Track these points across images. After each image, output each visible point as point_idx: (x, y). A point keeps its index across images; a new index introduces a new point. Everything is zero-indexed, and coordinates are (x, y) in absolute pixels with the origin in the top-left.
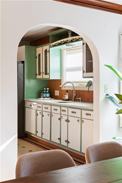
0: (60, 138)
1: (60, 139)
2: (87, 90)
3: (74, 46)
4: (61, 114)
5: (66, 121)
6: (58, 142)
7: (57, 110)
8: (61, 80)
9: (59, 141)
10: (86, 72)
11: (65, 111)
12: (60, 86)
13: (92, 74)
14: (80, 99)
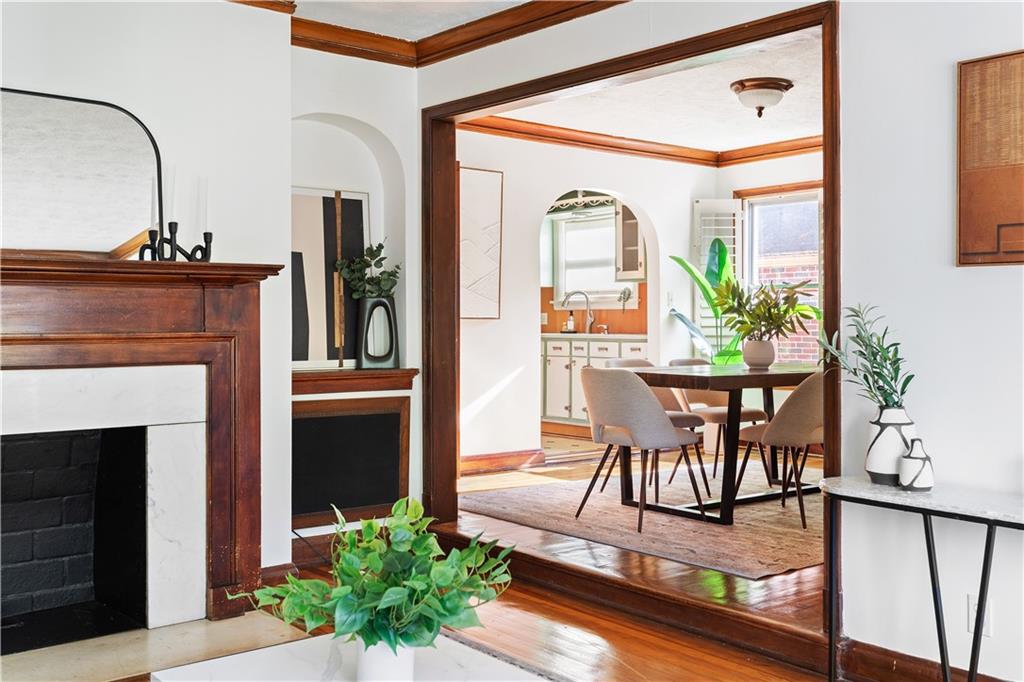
0: (570, 406)
1: (569, 408)
2: (621, 308)
3: (589, 215)
4: (571, 356)
6: (565, 414)
7: (561, 349)
8: (553, 289)
9: (567, 412)
10: (624, 270)
11: (582, 349)
12: (551, 302)
13: (638, 274)
14: (605, 327)
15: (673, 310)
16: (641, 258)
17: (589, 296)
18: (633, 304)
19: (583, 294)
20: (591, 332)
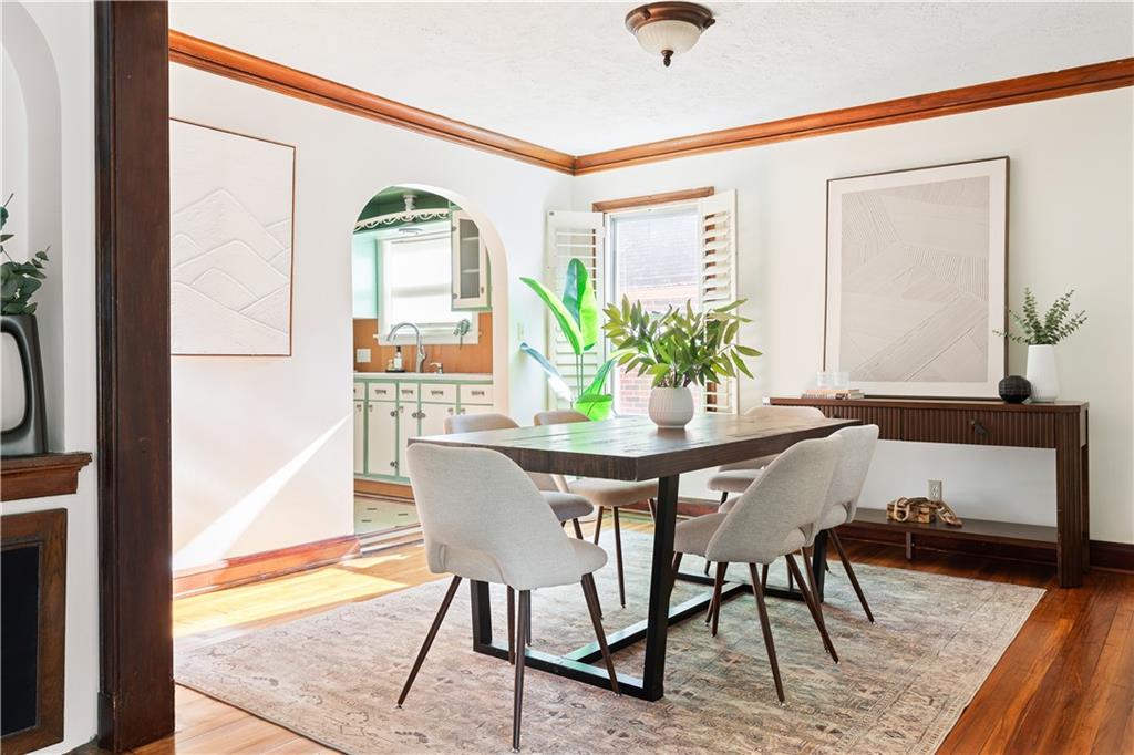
0: (397, 462)
1: (395, 464)
3: (420, 233)
4: (397, 401)
5: (414, 415)
6: (391, 471)
7: (385, 392)
8: (376, 320)
9: (393, 469)
10: (462, 297)
11: (412, 392)
12: (375, 336)
13: (481, 301)
14: (439, 365)
15: (524, 345)
16: (483, 283)
17: (420, 329)
18: (472, 338)
19: (413, 326)
20: (422, 371)
